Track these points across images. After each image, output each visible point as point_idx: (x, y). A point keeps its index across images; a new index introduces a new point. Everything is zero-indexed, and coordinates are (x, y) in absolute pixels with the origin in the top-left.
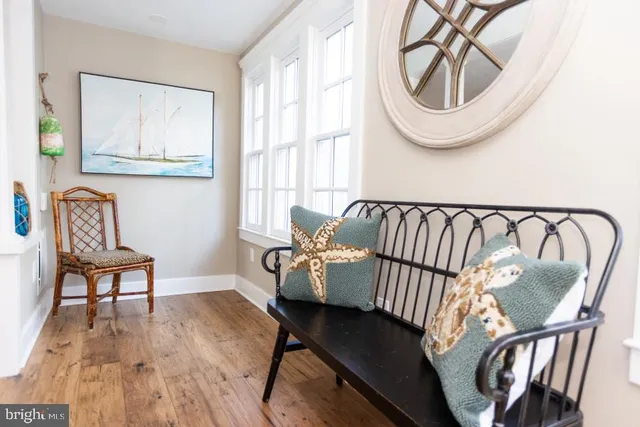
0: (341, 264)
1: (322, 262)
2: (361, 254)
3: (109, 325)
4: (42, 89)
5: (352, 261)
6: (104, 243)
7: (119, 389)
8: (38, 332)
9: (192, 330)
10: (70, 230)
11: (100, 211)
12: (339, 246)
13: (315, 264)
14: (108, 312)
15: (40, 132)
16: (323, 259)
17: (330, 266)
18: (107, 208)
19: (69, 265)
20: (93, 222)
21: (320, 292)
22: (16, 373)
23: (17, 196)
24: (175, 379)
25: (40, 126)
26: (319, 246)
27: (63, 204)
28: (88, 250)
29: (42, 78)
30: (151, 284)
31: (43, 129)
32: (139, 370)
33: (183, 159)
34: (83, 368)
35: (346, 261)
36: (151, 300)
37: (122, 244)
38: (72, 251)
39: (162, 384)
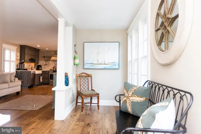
0: (135, 102)
1: (130, 101)
2: (142, 99)
3: (87, 112)
4: (75, 48)
5: (139, 101)
6: (88, 88)
7: (81, 129)
8: (71, 111)
9: (107, 117)
10: (80, 84)
11: (88, 79)
12: (135, 96)
13: (128, 101)
14: (89, 108)
15: (74, 59)
16: (131, 99)
17: (132, 102)
18: (90, 78)
19: (79, 94)
20: (86, 82)
21: (130, 110)
22: (63, 120)
23: (65, 76)
24: (95, 130)
25: (74, 58)
26: (130, 95)
27: (79, 77)
28: (84, 90)
29: (75, 46)
30: (98, 101)
31: (75, 58)
32: (88, 125)
33: (110, 63)
34: (76, 122)
35: (137, 101)
36: (98, 106)
37: (93, 89)
38: (80, 90)
39: (91, 130)
